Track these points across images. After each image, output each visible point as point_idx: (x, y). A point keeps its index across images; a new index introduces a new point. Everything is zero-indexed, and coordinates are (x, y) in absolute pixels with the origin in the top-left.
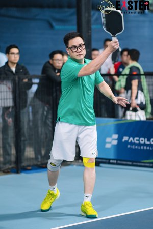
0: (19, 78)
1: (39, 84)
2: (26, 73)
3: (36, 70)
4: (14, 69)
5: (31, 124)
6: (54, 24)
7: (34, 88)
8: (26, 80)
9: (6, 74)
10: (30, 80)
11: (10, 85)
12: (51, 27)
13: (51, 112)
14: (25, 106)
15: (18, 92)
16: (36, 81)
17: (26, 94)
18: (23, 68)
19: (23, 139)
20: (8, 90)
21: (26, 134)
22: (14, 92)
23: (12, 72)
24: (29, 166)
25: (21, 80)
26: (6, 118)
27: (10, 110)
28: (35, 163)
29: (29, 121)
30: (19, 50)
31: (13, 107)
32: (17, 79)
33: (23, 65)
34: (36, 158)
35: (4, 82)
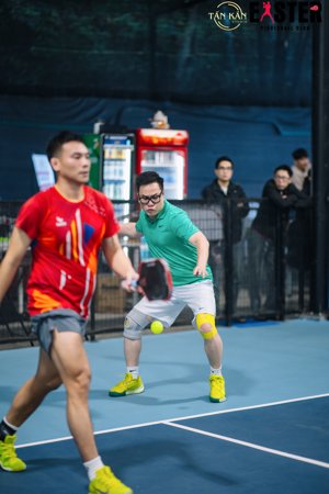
0: (232, 202)
1: (259, 210)
2: (241, 195)
3: (254, 190)
4: (225, 189)
5: (246, 262)
6: (281, 128)
7: (253, 215)
8: (240, 205)
9: (215, 197)
10: (246, 204)
11: (219, 210)
12: (278, 132)
13: (273, 248)
14: (239, 240)
15: (230, 220)
16: (256, 205)
17: (241, 224)
18: (238, 188)
19: (235, 281)
20: (216, 217)
21: (239, 275)
22: (225, 221)
23: (222, 193)
24: (242, 317)
25: (234, 204)
26: (213, 254)
27: (219, 244)
28: (250, 313)
29: (244, 258)
30: (232, 163)
31: (222, 241)
32: (229, 203)
33: (237, 184)
34: (252, 307)
35: (212, 207)
